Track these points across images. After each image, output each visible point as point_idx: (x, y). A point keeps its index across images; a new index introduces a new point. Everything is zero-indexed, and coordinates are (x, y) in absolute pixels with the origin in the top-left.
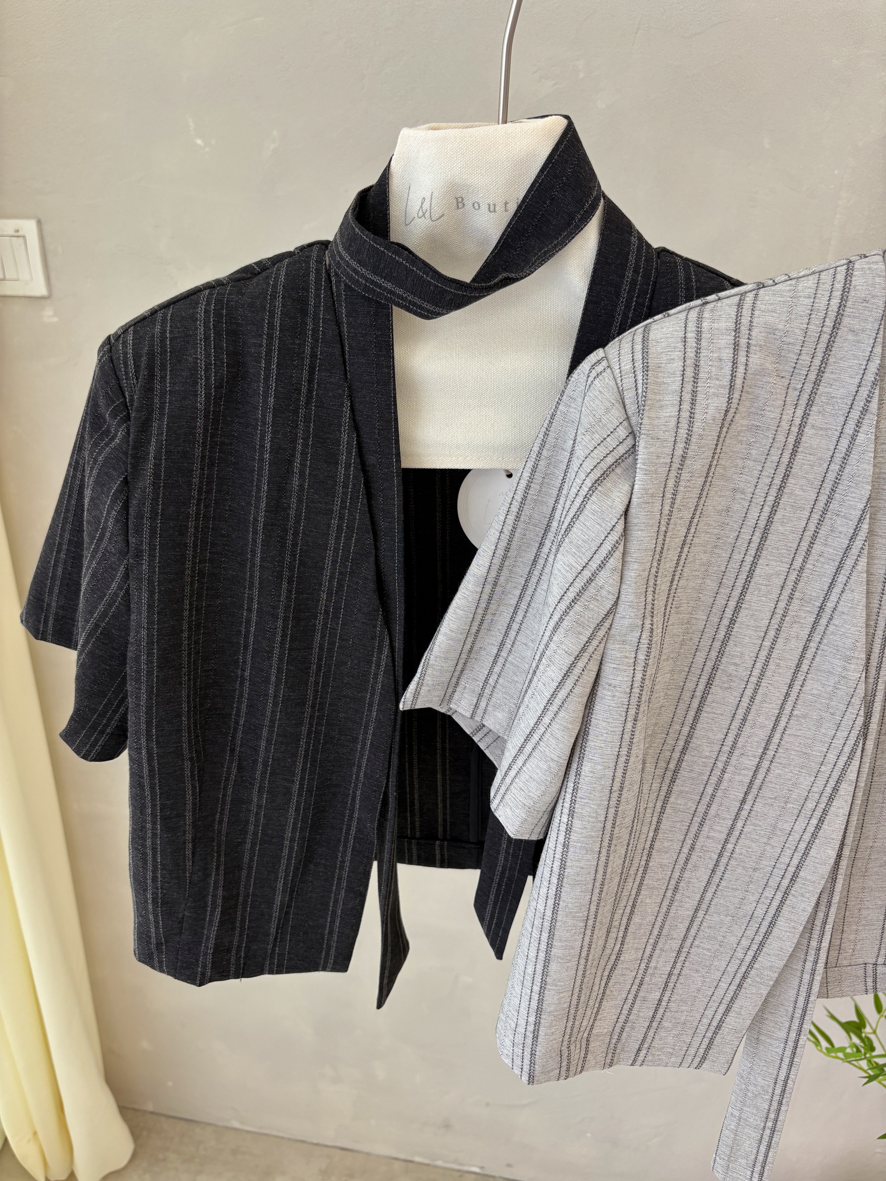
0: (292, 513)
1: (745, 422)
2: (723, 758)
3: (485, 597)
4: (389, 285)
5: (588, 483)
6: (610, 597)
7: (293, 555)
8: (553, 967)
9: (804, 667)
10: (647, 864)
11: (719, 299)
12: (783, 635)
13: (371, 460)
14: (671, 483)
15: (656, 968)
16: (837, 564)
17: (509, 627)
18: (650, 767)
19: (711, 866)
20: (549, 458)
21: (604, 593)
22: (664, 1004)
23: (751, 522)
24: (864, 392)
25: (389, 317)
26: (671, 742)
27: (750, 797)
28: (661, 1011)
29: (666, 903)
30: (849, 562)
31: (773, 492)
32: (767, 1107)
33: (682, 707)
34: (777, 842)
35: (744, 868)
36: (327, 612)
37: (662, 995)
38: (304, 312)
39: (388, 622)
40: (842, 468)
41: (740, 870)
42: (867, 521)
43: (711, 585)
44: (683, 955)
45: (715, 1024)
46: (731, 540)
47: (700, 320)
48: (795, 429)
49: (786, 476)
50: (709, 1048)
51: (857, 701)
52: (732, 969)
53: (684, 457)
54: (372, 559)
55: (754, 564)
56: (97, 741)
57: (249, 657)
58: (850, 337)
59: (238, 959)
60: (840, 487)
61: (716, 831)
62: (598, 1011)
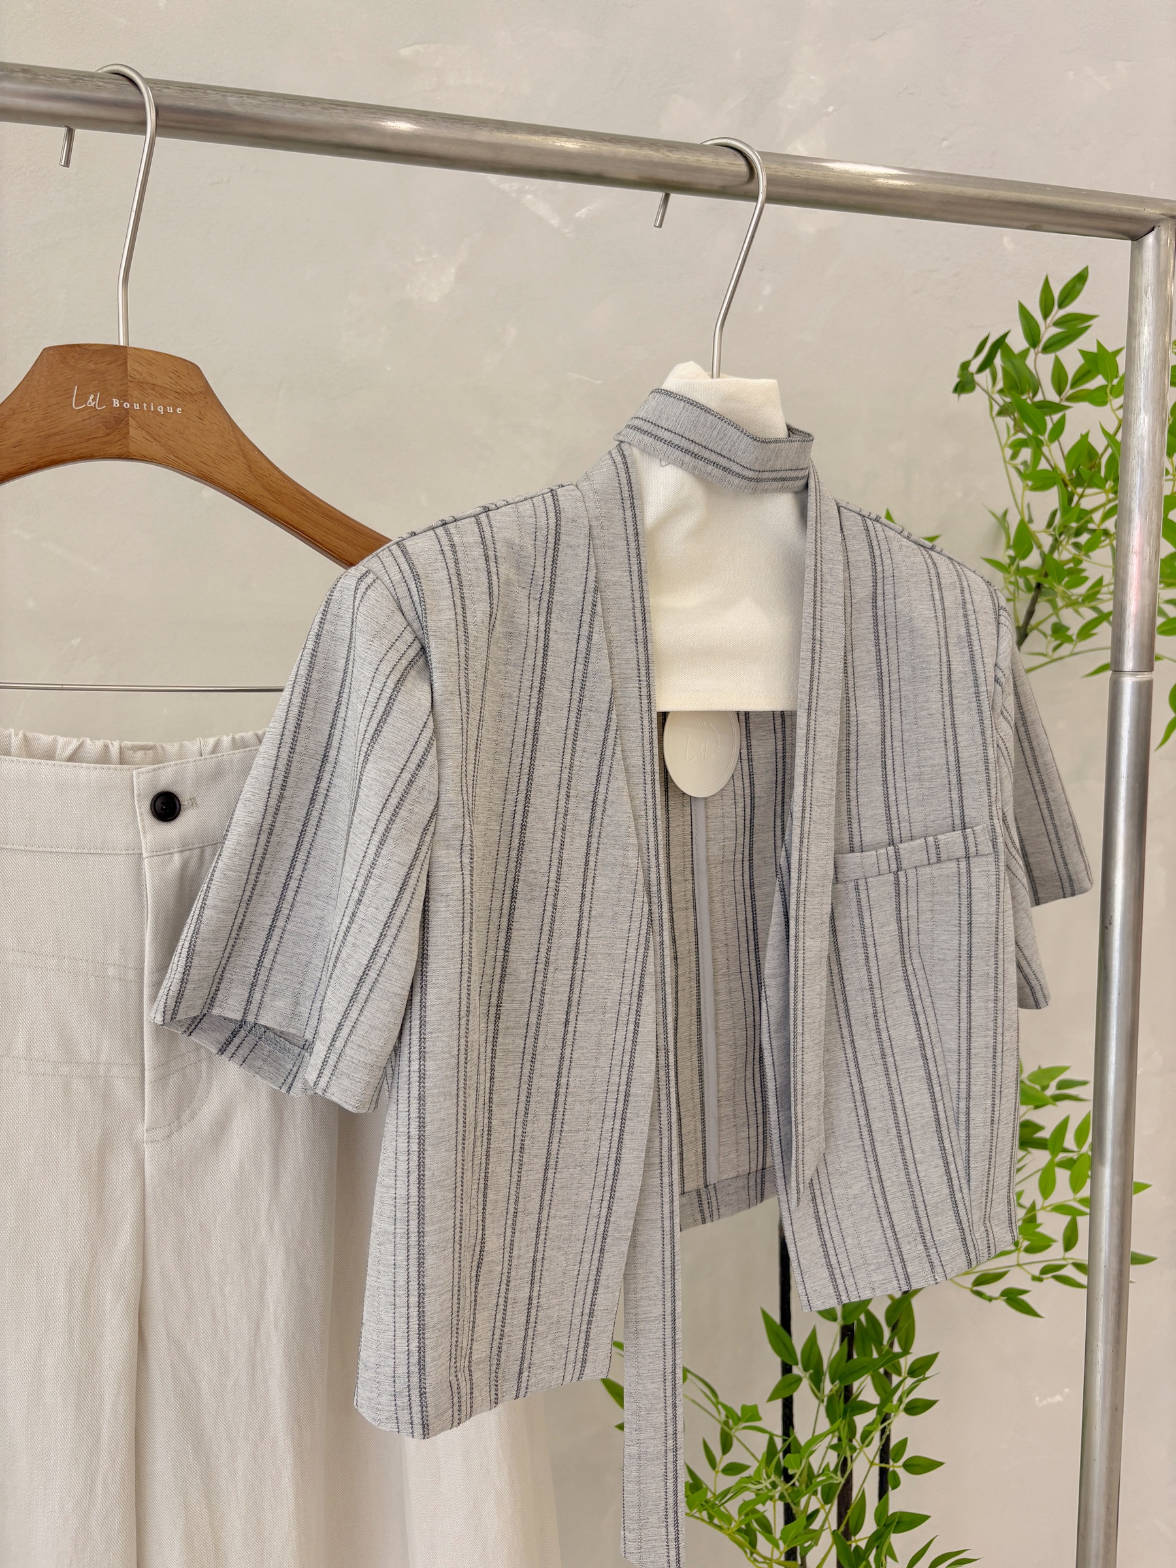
1: (501, 629)
2: (540, 978)
6: (431, 797)
9: (592, 864)
10: (490, 1123)
12: (568, 834)
15: (519, 1257)
16: (599, 756)
17: (286, 887)
19: (551, 1111)
21: (425, 794)
22: (535, 1301)
23: (522, 725)
24: (589, 598)
26: (489, 971)
27: (572, 1017)
28: (533, 1315)
30: (609, 752)
31: (535, 693)
33: (493, 928)
34: (604, 1062)
35: (581, 1102)
37: (531, 1291)
40: (585, 668)
41: (578, 1107)
42: (614, 712)
43: (499, 793)
44: (543, 1232)
45: (587, 1310)
46: (508, 745)
48: (542, 635)
49: (543, 678)
52: (590, 1233)
55: (532, 766)
58: (569, 552)
60: (587, 684)
61: (547, 1065)
62: (473, 1327)
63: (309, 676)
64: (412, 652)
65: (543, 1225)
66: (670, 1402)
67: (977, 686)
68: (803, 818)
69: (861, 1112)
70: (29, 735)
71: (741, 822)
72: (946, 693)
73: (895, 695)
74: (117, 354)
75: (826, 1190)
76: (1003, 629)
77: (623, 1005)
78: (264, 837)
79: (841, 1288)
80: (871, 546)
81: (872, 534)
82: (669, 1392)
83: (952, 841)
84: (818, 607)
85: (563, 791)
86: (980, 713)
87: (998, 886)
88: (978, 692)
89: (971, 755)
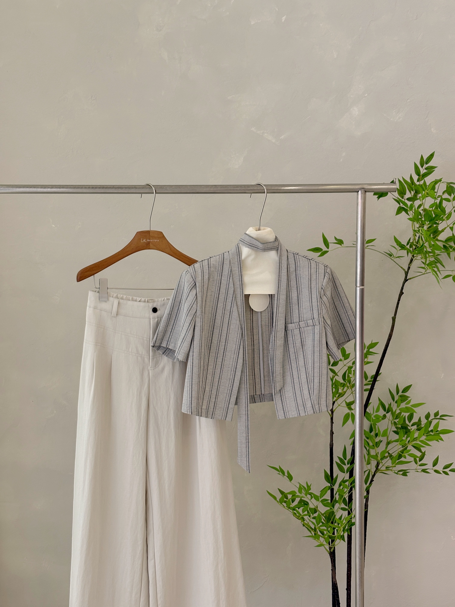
1: (212, 279)
2: (218, 343)
5: (189, 291)
6: (196, 309)
9: (230, 323)
10: (208, 368)
12: (225, 317)
14: (202, 290)
15: (213, 393)
17: (173, 324)
19: (220, 368)
20: (179, 289)
21: (194, 308)
22: (216, 402)
24: (229, 273)
26: (208, 341)
27: (225, 351)
28: (215, 404)
29: (213, 378)
30: (233, 302)
31: (219, 291)
33: (209, 334)
34: (232, 360)
35: (226, 367)
37: (215, 400)
40: (229, 286)
42: (234, 294)
43: (211, 309)
44: (218, 390)
45: (227, 407)
46: (213, 301)
47: (202, 263)
48: (220, 280)
49: (220, 288)
50: (227, 414)
51: (240, 328)
52: (228, 392)
55: (217, 304)
58: (226, 265)
61: (220, 360)
62: (203, 402)
63: (178, 288)
64: (194, 285)
65: (218, 389)
66: (247, 432)
67: (316, 289)
68: (276, 316)
69: (292, 379)
70: (133, 297)
71: (270, 317)
72: (310, 291)
73: (301, 291)
74: (148, 232)
75: (284, 395)
76: (326, 277)
77: (236, 350)
78: (170, 315)
79: (286, 415)
80: (295, 260)
81: (295, 257)
82: (247, 430)
83: (310, 322)
84: (280, 273)
85: (224, 309)
86: (317, 295)
87: (320, 332)
88: (316, 291)
89: (315, 304)
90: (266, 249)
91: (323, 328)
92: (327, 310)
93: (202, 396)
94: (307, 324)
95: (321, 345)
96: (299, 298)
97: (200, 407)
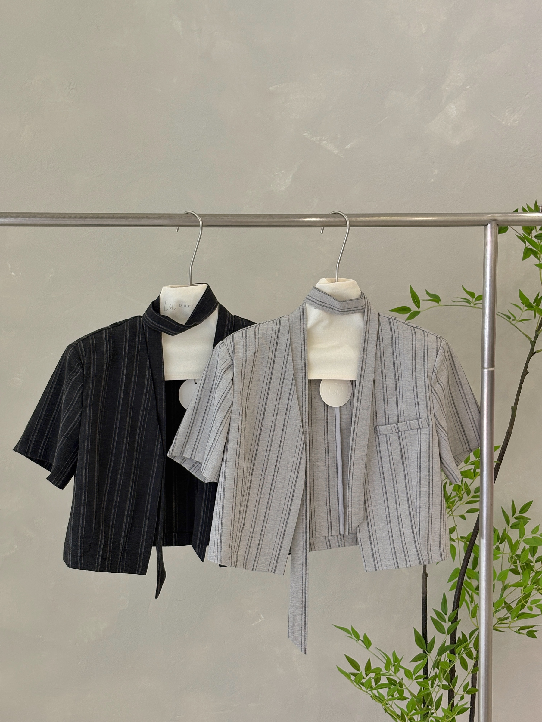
0: (131, 395)
1: (260, 357)
2: (268, 454)
3: (194, 413)
4: (162, 327)
5: (222, 372)
6: (231, 401)
7: (131, 409)
8: (224, 520)
9: (286, 424)
10: (249, 492)
11: (251, 327)
12: (278, 415)
13: (155, 377)
14: (243, 371)
15: (256, 531)
16: (289, 393)
17: (201, 424)
18: (247, 459)
19: (269, 493)
21: (229, 400)
22: (260, 545)
23: (265, 383)
24: (288, 348)
25: (161, 335)
26: (252, 451)
27: (277, 467)
28: (260, 548)
29: (257, 507)
30: (292, 392)
31: (270, 374)
32: (301, 597)
33: (254, 439)
35: (279, 492)
36: (140, 429)
37: (259, 542)
38: (135, 335)
39: (161, 431)
40: (286, 368)
41: (277, 493)
42: (294, 380)
43: (257, 402)
44: (264, 527)
45: (277, 553)
46: (261, 389)
47: (246, 332)
48: (273, 358)
49: (272, 370)
50: (277, 564)
51: (301, 432)
52: (280, 531)
53: (245, 365)
54: (156, 409)
55: (268, 395)
56: (62, 478)
57: (115, 445)
58: (282, 335)
59: (108, 564)
61: (268, 480)
62: (239, 545)
64: (229, 364)
65: (265, 525)
67: (424, 373)
72: (414, 375)
73: (400, 375)
76: (439, 354)
77: (294, 466)
78: (195, 410)
80: (391, 328)
81: (392, 324)
83: (414, 423)
84: (366, 348)
85: (277, 403)
86: (425, 382)
87: (429, 438)
88: (424, 375)
89: (421, 395)
90: (346, 310)
91: (435, 433)
92: (440, 404)
93: (238, 535)
94: (410, 427)
95: (431, 459)
96: (398, 386)
97: (235, 552)
